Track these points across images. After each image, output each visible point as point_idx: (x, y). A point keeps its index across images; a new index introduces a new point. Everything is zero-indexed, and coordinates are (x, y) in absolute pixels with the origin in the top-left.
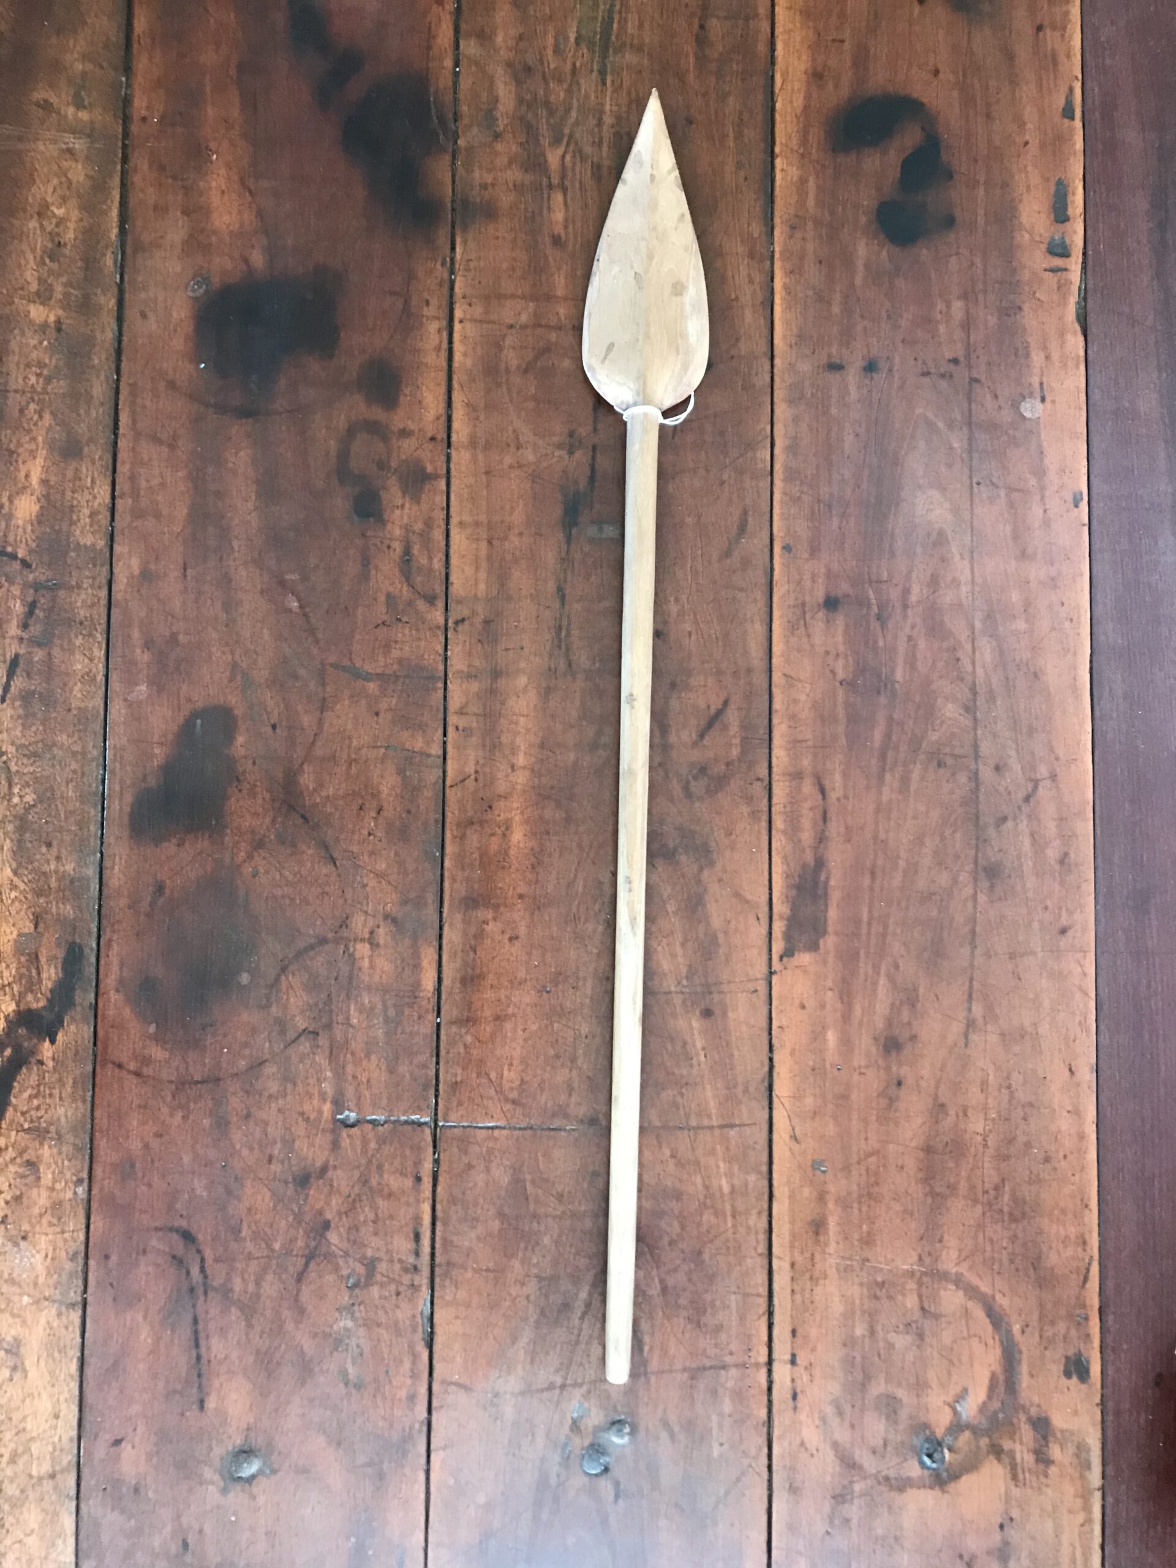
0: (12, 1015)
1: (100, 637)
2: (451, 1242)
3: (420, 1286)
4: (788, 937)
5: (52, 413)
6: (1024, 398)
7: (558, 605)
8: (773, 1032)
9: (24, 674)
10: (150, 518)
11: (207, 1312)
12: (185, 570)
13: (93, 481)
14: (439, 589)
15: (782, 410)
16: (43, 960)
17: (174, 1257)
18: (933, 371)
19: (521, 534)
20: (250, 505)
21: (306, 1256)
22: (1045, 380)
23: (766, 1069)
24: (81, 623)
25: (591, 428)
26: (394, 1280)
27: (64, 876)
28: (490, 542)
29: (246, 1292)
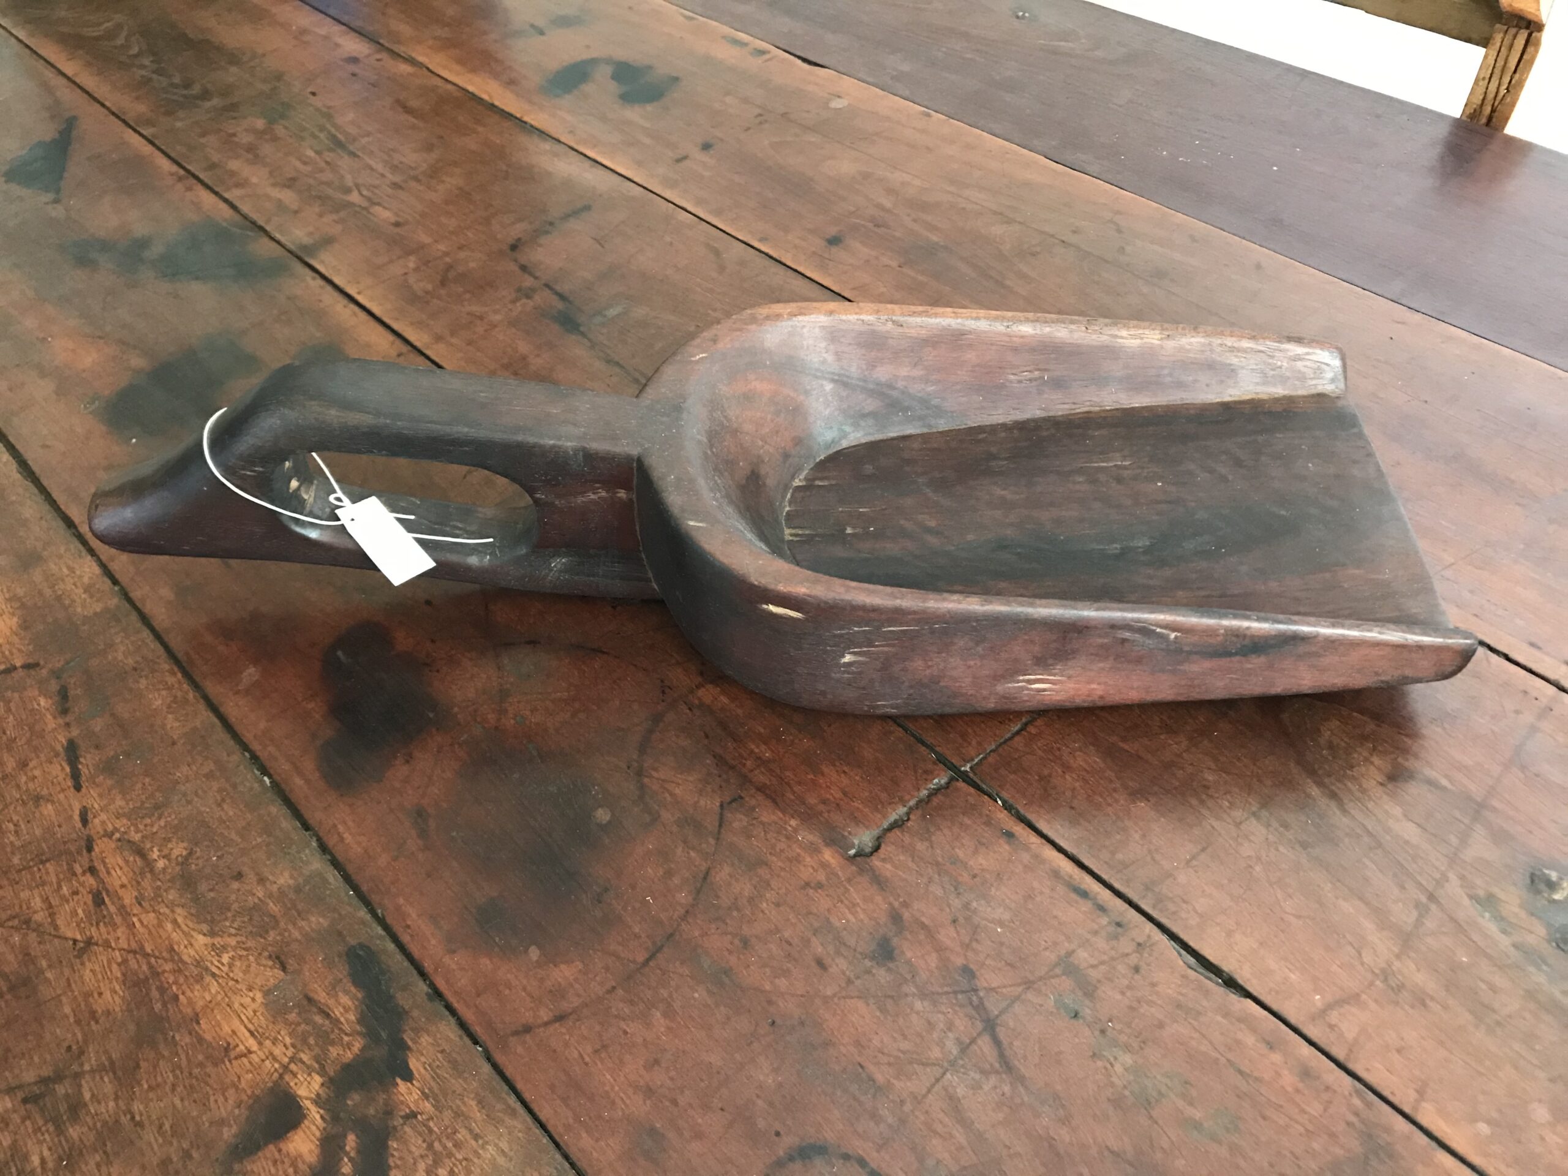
0: (322, 1091)
1: (165, 666)
3: (1146, 938)
6: (826, 104)
9: (92, 749)
16: (321, 996)
22: (829, 92)
24: (135, 669)
25: (531, 279)
27: (283, 892)
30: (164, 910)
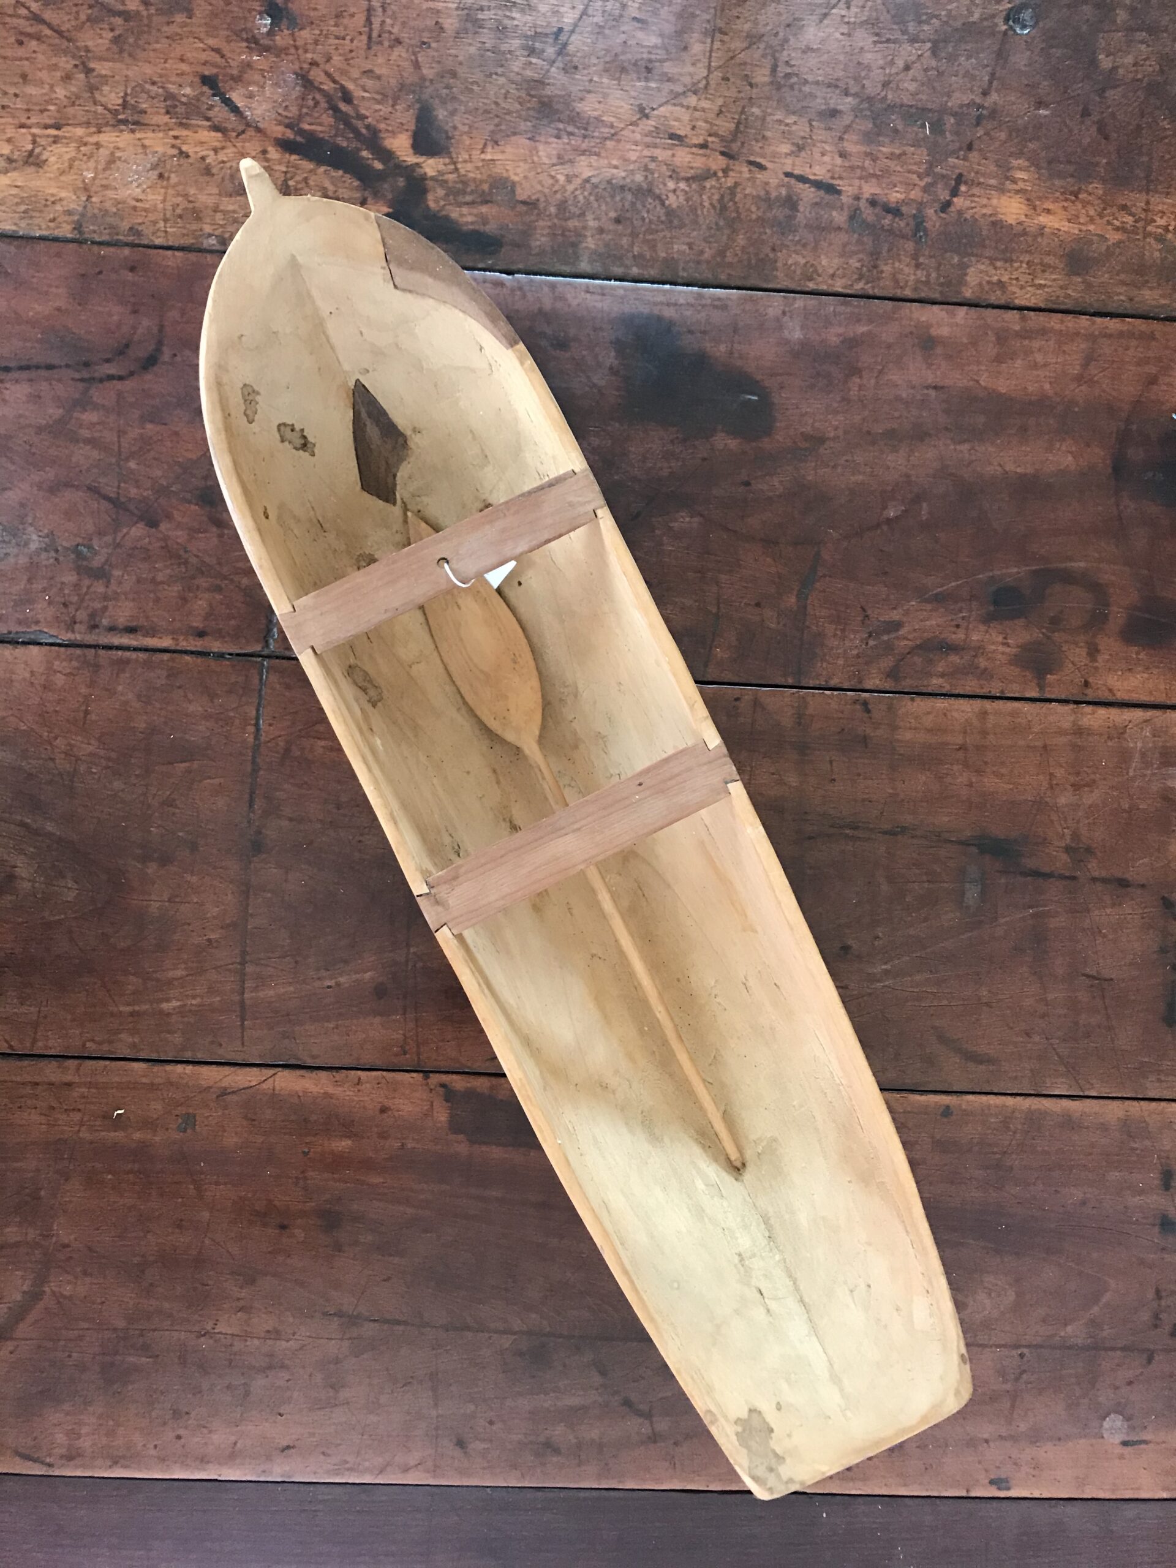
0: (422, 171)
1: (859, 287)
2: (123, 671)
3: (73, 632)
4: (470, 1094)
5: (1120, 242)
6: (1128, 1419)
7: (886, 827)
8: (353, 1072)
9: (818, 200)
10: (996, 350)
11: (59, 380)
12: (935, 388)
13: (1040, 286)
14: (907, 684)
15: (1114, 1111)
16: (484, 209)
17: (127, 346)
18: (1163, 1303)
19: (970, 785)
20: (1010, 467)
21: (118, 498)
22: (1151, 1446)
23: (310, 1062)
24: (875, 267)
25: (1096, 874)
26: (82, 600)
27: (581, 236)
28: (962, 748)
29: (81, 426)
30: (631, 167)
